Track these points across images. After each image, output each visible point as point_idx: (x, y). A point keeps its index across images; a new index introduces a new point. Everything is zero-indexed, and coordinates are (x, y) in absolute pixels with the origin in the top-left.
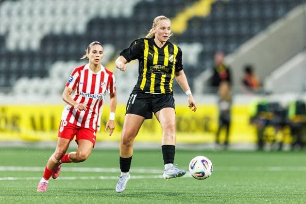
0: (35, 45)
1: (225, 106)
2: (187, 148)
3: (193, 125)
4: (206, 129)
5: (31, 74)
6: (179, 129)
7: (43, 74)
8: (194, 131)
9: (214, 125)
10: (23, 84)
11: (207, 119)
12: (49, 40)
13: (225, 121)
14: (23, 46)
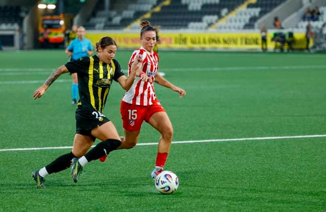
0: (199, 8)
1: (264, 34)
2: (250, 51)
3: (252, 42)
4: (257, 43)
5: (195, 20)
6: (246, 43)
7: (200, 20)
8: (252, 44)
9: (260, 41)
10: (192, 24)
11: (257, 39)
12: (205, 6)
13: (264, 40)
14: (195, 9)
